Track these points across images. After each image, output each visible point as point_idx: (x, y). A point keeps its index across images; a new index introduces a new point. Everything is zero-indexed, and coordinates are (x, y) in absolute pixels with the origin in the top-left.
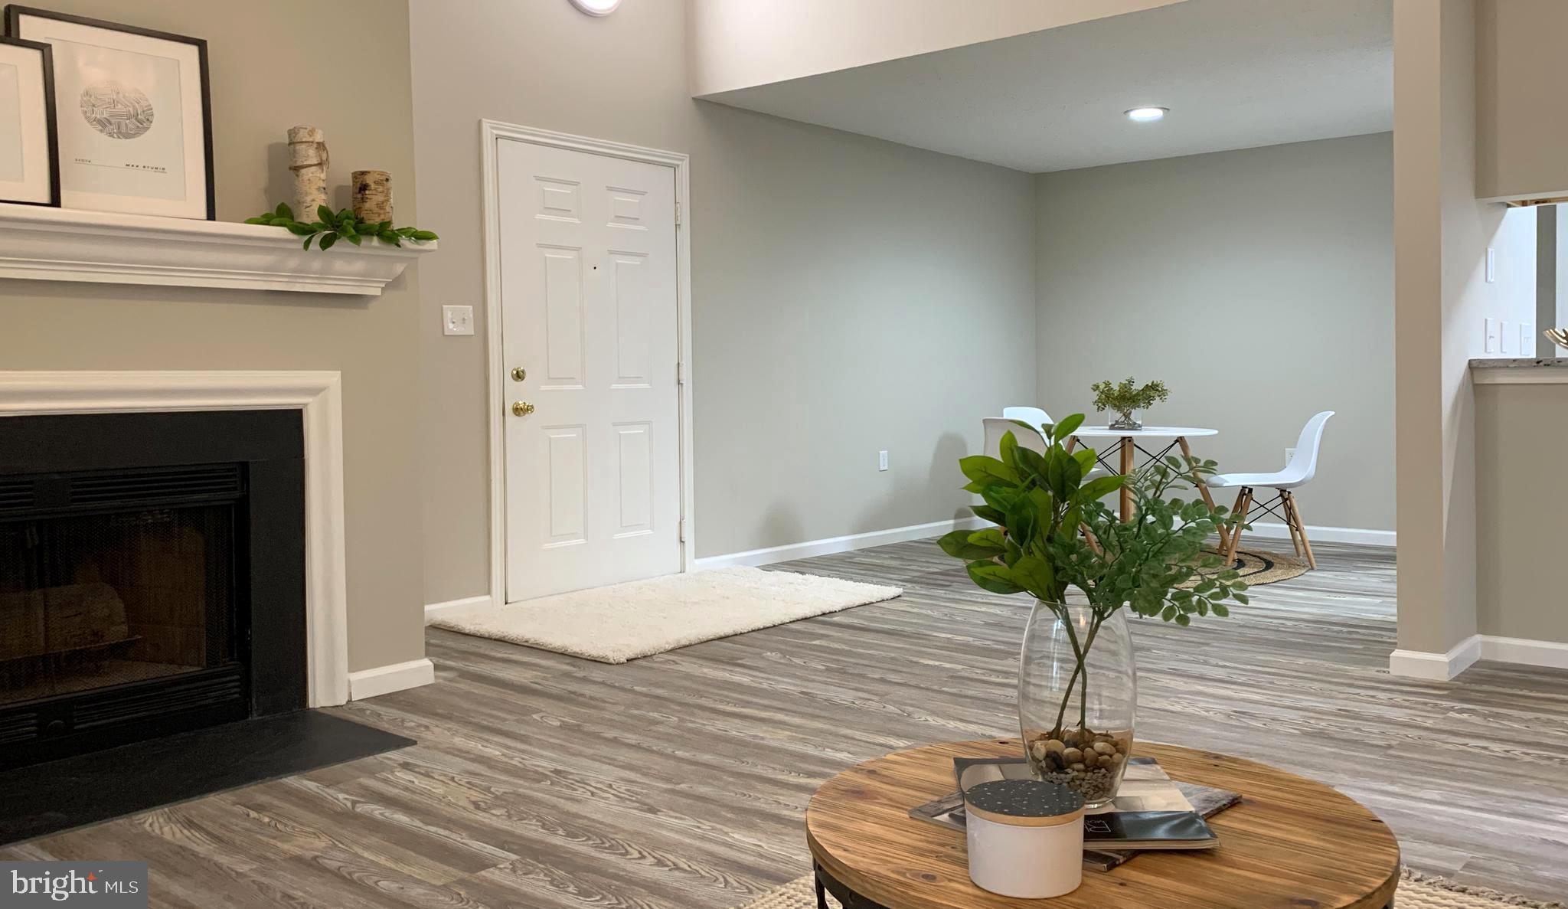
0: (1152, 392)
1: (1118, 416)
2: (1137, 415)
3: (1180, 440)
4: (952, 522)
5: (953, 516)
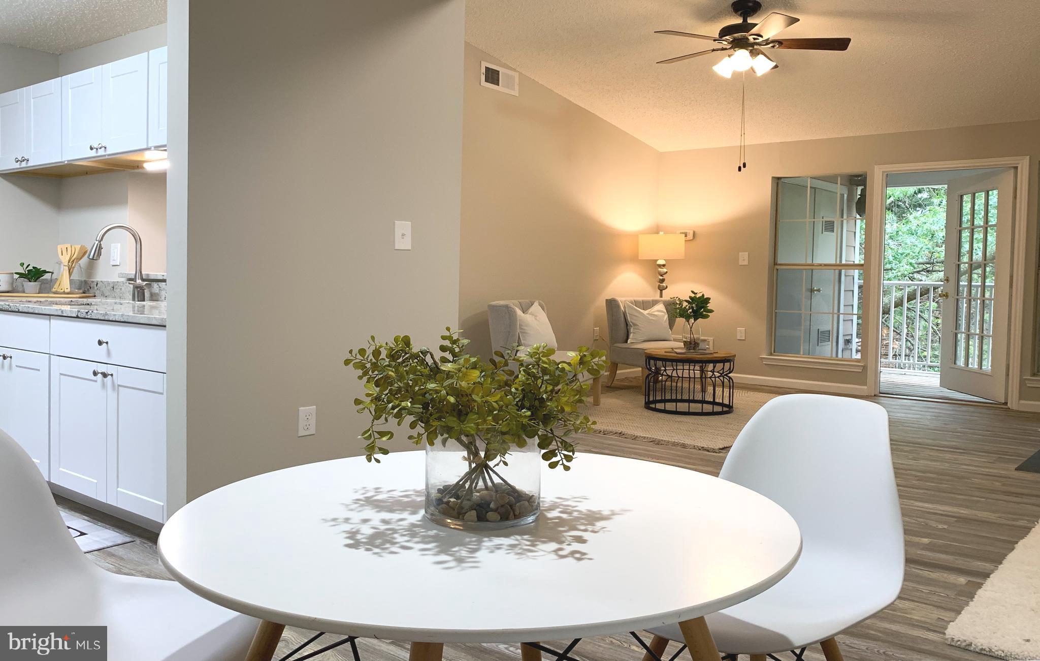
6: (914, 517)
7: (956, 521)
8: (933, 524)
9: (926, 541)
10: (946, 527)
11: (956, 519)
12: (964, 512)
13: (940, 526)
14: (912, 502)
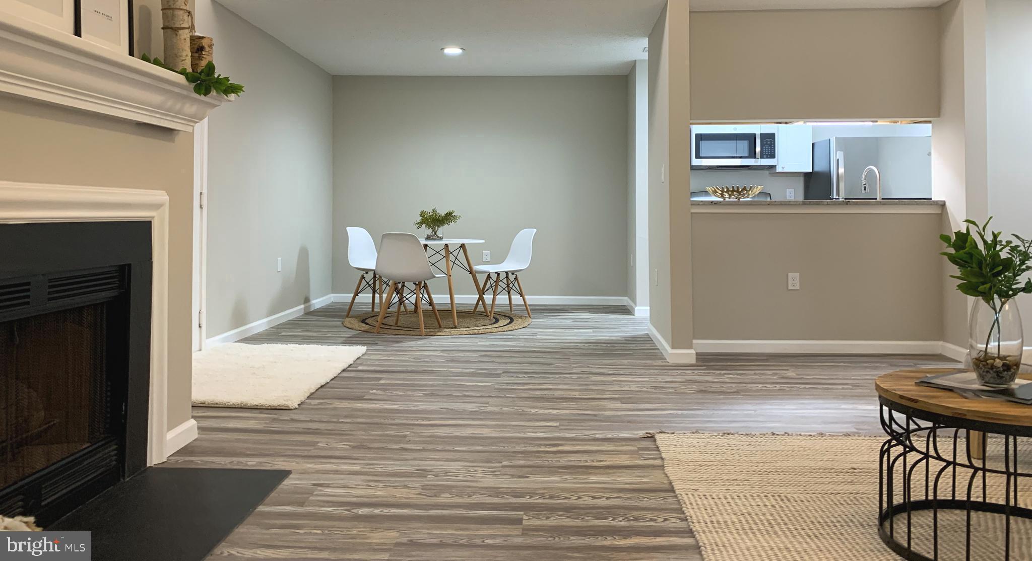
0: (449, 217)
1: (429, 232)
2: (441, 231)
3: (463, 246)
4: (302, 306)
5: (303, 301)
6: (395, 396)
7: (364, 396)
8: (379, 392)
9: (382, 382)
10: (371, 391)
11: (365, 398)
12: (359, 405)
13: (375, 391)
14: (402, 408)
